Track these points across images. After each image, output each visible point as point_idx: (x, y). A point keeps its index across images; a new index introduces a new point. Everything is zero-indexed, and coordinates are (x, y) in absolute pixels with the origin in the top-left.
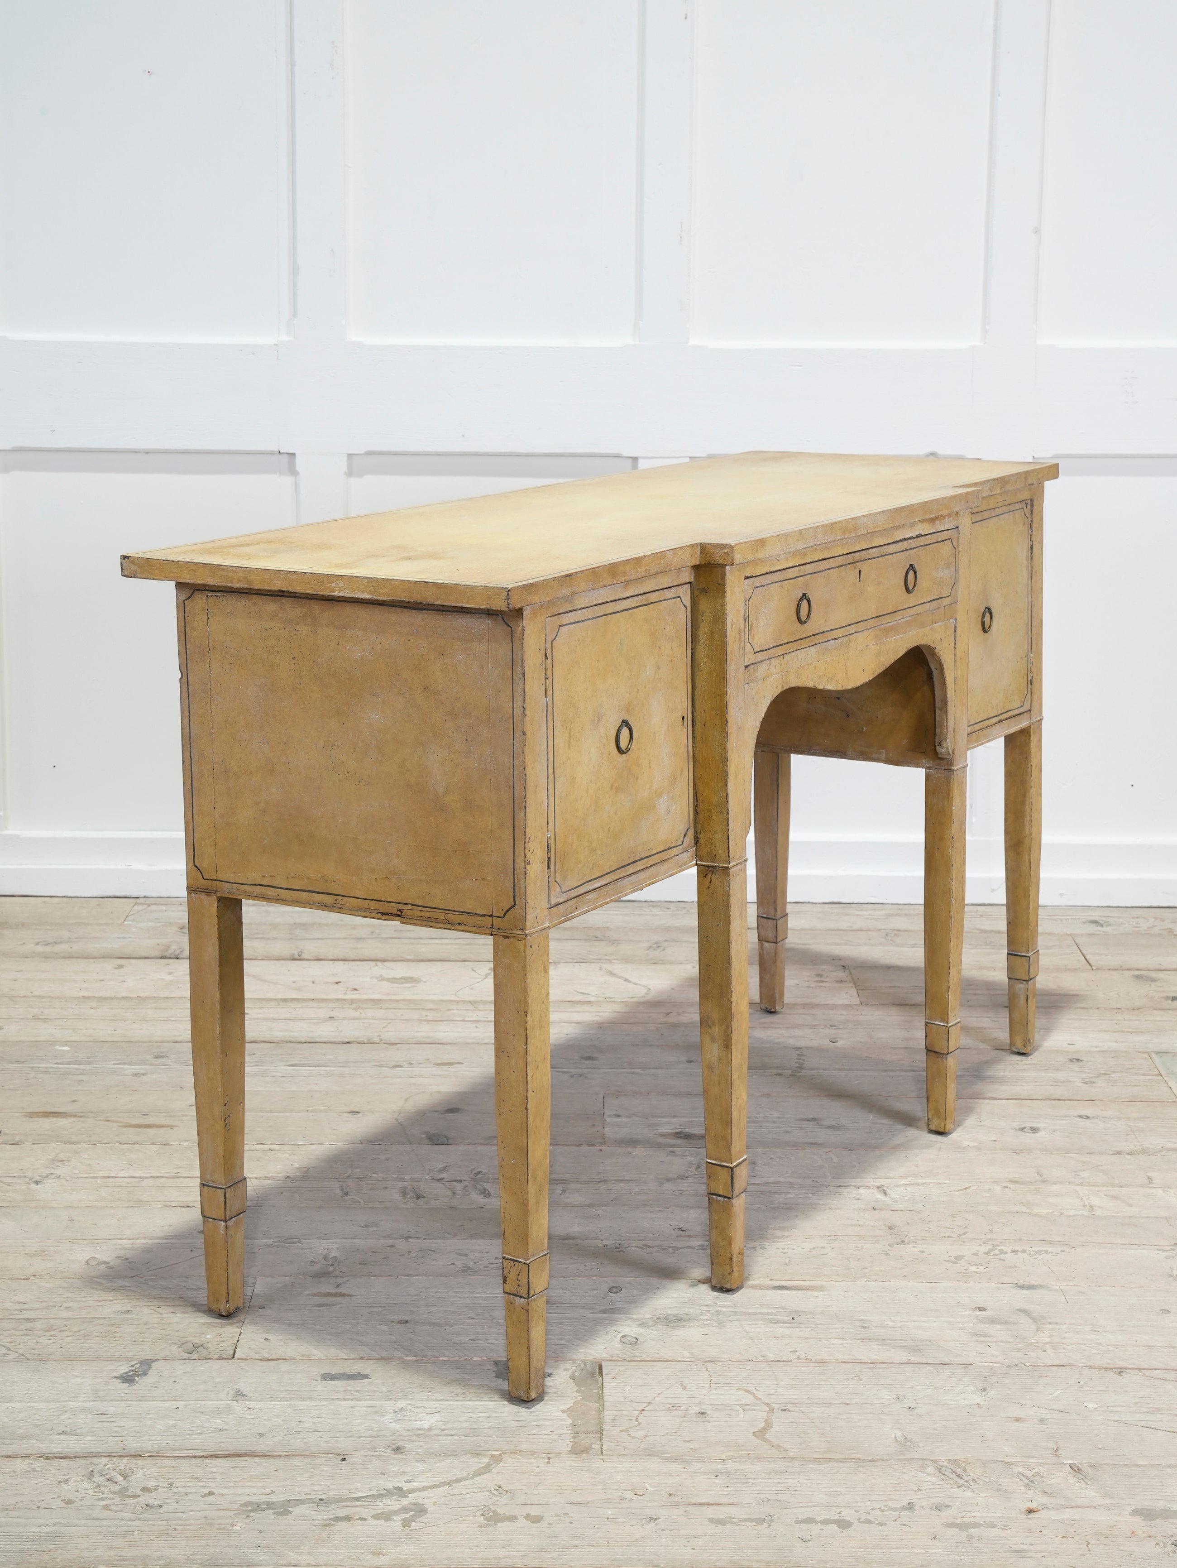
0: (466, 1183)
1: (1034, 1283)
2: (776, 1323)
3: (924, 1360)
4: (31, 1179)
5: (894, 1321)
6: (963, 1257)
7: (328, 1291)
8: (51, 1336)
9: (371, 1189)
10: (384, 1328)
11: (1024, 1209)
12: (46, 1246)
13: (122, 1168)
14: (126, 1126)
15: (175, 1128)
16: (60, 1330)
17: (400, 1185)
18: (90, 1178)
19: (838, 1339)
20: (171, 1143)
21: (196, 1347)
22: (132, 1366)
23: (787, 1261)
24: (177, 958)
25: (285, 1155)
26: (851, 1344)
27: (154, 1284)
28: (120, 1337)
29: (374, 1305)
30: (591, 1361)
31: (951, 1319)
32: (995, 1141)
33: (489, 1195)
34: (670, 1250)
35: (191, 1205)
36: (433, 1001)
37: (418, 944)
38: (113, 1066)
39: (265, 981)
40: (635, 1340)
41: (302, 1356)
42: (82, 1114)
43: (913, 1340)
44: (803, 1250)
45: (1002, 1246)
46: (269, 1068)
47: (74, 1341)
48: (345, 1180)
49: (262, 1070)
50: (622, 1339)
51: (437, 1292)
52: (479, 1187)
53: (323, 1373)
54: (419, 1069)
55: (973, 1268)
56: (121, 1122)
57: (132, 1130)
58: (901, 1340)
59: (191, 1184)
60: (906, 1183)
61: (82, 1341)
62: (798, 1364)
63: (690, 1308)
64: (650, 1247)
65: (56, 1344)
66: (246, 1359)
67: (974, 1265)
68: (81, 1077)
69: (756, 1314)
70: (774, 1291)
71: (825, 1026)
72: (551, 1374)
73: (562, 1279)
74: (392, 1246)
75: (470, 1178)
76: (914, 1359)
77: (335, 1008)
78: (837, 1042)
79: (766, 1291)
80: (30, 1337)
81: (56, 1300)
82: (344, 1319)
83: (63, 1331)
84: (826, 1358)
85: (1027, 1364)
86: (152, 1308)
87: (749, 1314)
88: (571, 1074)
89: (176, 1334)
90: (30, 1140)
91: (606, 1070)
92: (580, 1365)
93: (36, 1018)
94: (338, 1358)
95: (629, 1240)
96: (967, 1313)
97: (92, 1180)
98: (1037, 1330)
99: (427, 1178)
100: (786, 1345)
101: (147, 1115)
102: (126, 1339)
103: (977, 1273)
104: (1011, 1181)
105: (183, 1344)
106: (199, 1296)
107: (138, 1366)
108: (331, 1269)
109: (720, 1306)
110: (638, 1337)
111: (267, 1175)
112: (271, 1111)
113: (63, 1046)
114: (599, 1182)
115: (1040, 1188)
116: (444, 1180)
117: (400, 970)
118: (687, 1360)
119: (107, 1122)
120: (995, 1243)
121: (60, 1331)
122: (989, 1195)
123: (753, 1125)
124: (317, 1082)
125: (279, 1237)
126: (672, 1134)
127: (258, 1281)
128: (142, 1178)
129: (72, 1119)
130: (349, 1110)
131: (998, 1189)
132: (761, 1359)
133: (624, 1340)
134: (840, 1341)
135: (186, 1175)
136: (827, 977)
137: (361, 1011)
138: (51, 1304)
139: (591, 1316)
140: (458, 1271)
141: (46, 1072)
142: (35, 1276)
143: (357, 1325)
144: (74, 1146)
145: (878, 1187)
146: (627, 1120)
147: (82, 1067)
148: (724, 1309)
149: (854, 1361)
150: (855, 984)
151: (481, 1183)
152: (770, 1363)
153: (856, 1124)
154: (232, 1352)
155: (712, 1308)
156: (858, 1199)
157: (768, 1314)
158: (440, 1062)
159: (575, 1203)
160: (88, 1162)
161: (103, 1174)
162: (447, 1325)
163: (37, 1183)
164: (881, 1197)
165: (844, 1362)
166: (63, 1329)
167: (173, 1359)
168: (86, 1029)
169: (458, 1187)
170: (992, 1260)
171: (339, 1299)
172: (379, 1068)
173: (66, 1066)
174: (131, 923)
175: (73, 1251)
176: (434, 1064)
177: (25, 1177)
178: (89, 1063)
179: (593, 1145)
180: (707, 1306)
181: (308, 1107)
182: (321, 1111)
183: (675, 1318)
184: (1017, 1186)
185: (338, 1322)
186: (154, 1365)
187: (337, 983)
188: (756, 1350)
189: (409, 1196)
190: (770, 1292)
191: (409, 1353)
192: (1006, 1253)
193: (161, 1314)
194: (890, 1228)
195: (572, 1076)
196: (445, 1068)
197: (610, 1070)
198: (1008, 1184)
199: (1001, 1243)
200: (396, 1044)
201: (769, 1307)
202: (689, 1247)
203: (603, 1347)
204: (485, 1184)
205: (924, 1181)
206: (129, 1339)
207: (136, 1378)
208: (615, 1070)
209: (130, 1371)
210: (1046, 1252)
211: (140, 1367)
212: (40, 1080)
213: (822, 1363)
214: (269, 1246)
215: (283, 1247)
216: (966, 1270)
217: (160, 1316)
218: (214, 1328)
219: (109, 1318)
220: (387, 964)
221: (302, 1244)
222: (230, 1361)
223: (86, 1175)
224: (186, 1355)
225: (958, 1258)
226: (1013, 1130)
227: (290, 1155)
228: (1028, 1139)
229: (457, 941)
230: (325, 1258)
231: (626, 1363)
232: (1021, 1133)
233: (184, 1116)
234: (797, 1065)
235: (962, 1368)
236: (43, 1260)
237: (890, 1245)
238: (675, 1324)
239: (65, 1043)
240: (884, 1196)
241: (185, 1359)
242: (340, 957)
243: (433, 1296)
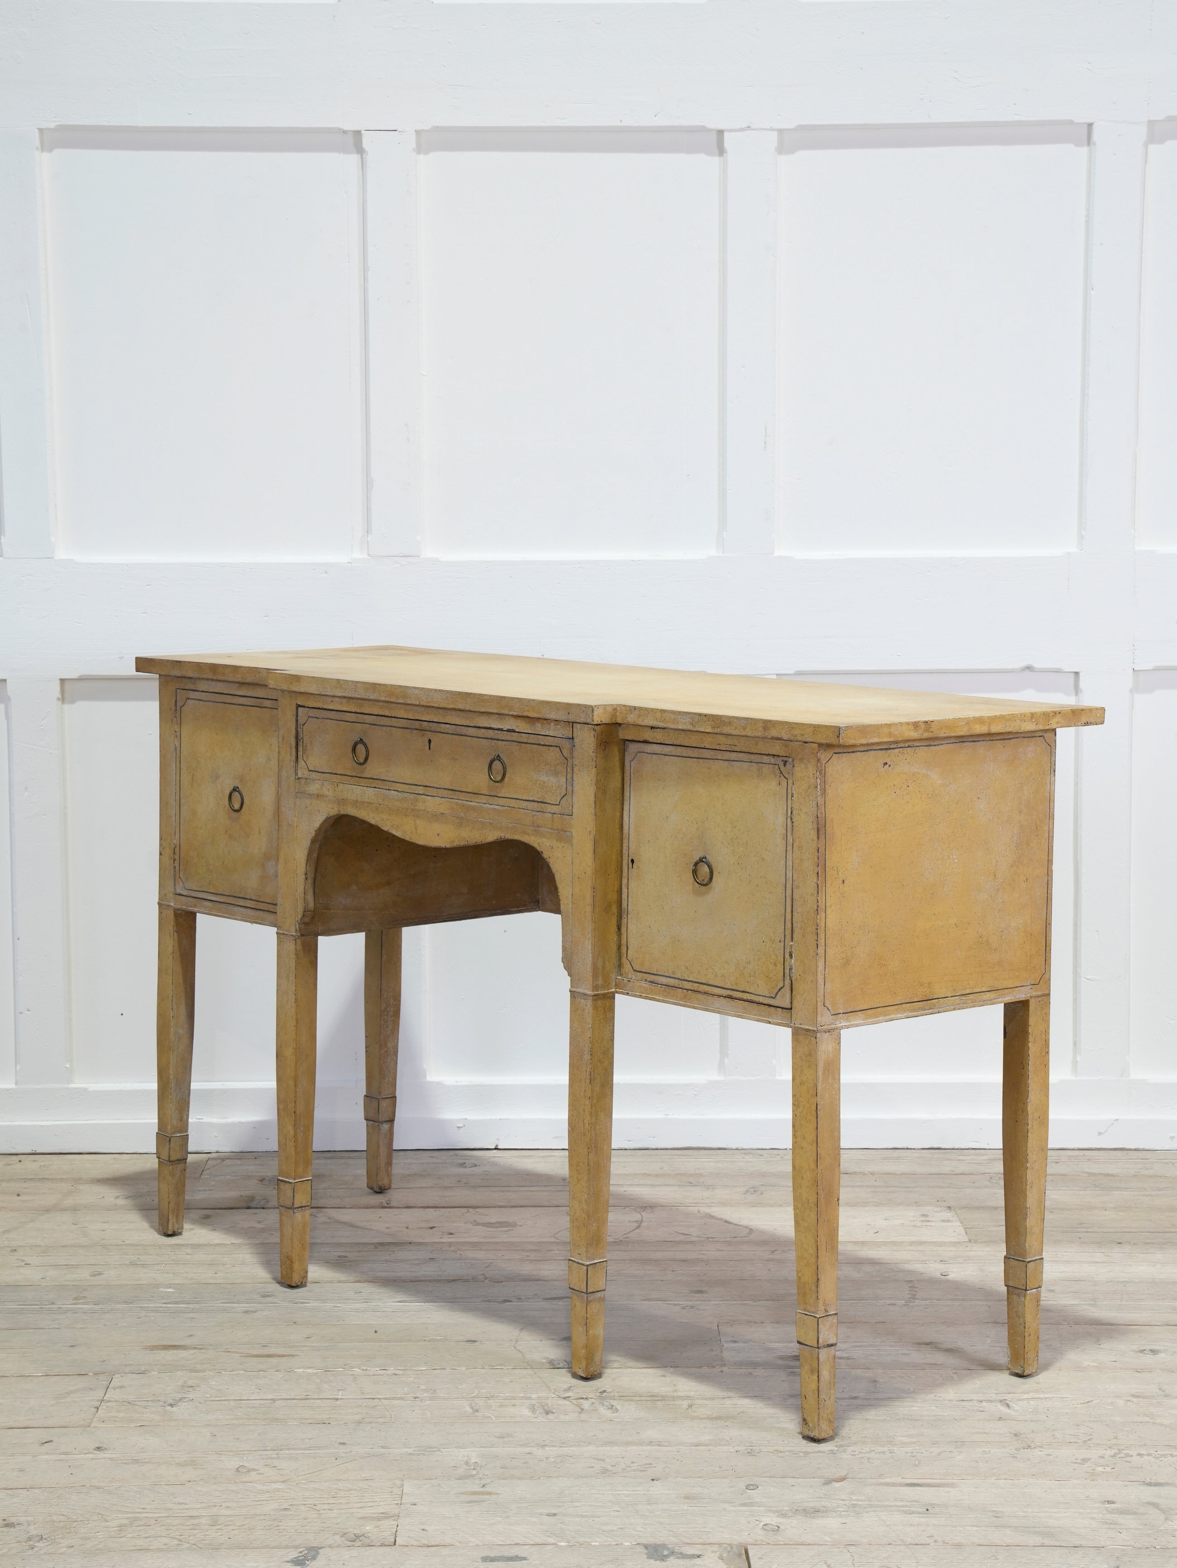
0: (593, 1400)
1: (1159, 1481)
2: (911, 1514)
3: (1057, 1544)
4: (165, 1403)
5: (1025, 1512)
6: (1090, 1459)
7: (474, 1490)
8: (218, 1529)
9: (501, 1406)
10: (535, 1520)
11: (1147, 1419)
12: (194, 1457)
13: (252, 1392)
14: (247, 1356)
15: (297, 1357)
16: (224, 1524)
17: (528, 1402)
18: (223, 1400)
19: (973, 1526)
20: (296, 1370)
21: (357, 1537)
22: (301, 1552)
23: (917, 1462)
24: (263, 1208)
25: (410, 1379)
26: (985, 1531)
27: (306, 1486)
28: (283, 1529)
29: (522, 1501)
30: (736, 1545)
31: (1082, 1511)
32: (1115, 1361)
33: (617, 1410)
34: (802, 1454)
35: (326, 1422)
36: (532, 1243)
37: (508, 1191)
38: (222, 1304)
39: (358, 1227)
40: (777, 1528)
41: (460, 1543)
42: (201, 1347)
43: (1045, 1527)
44: (931, 1454)
45: (1127, 1450)
46: (378, 1304)
47: (240, 1533)
48: (472, 1399)
49: (372, 1307)
50: (764, 1527)
51: (580, 1490)
52: (605, 1403)
53: (483, 1556)
54: (528, 1303)
55: (1100, 1469)
56: (241, 1353)
57: (255, 1359)
58: (1034, 1527)
59: (323, 1405)
60: (1027, 1397)
61: (248, 1533)
62: (936, 1547)
63: (827, 1501)
64: (781, 1452)
65: (223, 1536)
66: (407, 1546)
67: (1101, 1466)
68: (192, 1315)
69: (890, 1506)
70: (906, 1488)
71: (936, 1261)
72: (700, 1555)
73: (699, 1479)
74: (530, 1453)
75: (596, 1396)
76: (1047, 1542)
77: (434, 1250)
78: (948, 1275)
79: (899, 1488)
80: (198, 1531)
81: (214, 1501)
82: (494, 1512)
83: (228, 1525)
84: (963, 1541)
85: (1157, 1547)
86: (309, 1506)
87: (884, 1506)
88: (682, 1306)
89: (337, 1526)
90: (156, 1370)
91: (718, 1302)
92: (726, 1548)
93: (133, 1264)
94: (494, 1544)
95: (759, 1446)
96: (1097, 1505)
97: (226, 1402)
98: (1166, 1520)
99: (554, 1396)
100: (923, 1531)
101: (267, 1346)
102: (289, 1531)
103: (1104, 1472)
104: (1133, 1396)
105: (345, 1534)
106: (351, 1495)
107: (306, 1552)
108: (474, 1472)
109: (855, 1500)
110: (779, 1525)
111: (396, 1396)
112: (388, 1341)
113: (167, 1288)
114: (724, 1398)
115: (1162, 1402)
116: (571, 1398)
117: (494, 1216)
118: (828, 1544)
119: (227, 1353)
120: (1120, 1448)
121: (225, 1526)
122: (1112, 1407)
123: (871, 1349)
124: (429, 1316)
125: (418, 1446)
126: (790, 1357)
127: (406, 1484)
128: (274, 1400)
129: (192, 1352)
130: (466, 1340)
131: (1121, 1403)
132: (900, 1542)
133: (765, 1527)
134: (975, 1528)
135: (316, 1397)
136: (933, 1216)
137: (461, 1252)
138: (211, 1504)
139: (731, 1508)
140: (597, 1473)
141: (157, 1311)
142: (190, 1481)
143: (508, 1517)
144: (201, 1374)
145: (1001, 1401)
146: (743, 1345)
147: (191, 1306)
148: (859, 1503)
149: (990, 1544)
150: (962, 1223)
151: (608, 1400)
152: (908, 1546)
153: (974, 1347)
154: (393, 1540)
155: (848, 1502)
156: (982, 1411)
157: (903, 1506)
158: (548, 1297)
159: (702, 1416)
160: (218, 1388)
161: (234, 1397)
162: (594, 1517)
163: (172, 1405)
164: (1004, 1409)
165: (980, 1545)
166: (227, 1524)
167: (338, 1546)
168: (187, 1273)
169: (586, 1404)
170: (1119, 1462)
171: (487, 1497)
172: (488, 1303)
173: (174, 1305)
174: (208, 1176)
175: (222, 1461)
176: (543, 1299)
177: (159, 1401)
178: (198, 1303)
179: (713, 1367)
180: (843, 1500)
181: (425, 1337)
182: (438, 1340)
183: (813, 1510)
184: (1140, 1399)
185: (489, 1515)
186: (320, 1551)
187: (432, 1228)
188: (894, 1535)
189: (538, 1412)
190: (902, 1488)
191: (562, 1540)
192: (1131, 1456)
193: (318, 1511)
194: (1016, 1435)
195: (684, 1308)
196: (554, 1302)
197: (721, 1302)
198: (1130, 1398)
199: (1126, 1447)
200: (502, 1282)
201: (902, 1501)
202: (819, 1452)
203: (746, 1534)
204: (611, 1401)
205: (1047, 1396)
206: (293, 1531)
207: (307, 1562)
208: (726, 1302)
209: (299, 1557)
210: (1172, 1455)
211: (308, 1553)
212: (152, 1318)
213: (959, 1546)
214: (410, 1454)
215: (424, 1455)
216: (1093, 1470)
217: (318, 1512)
218: (372, 1522)
219: (269, 1514)
220: (479, 1210)
221: (442, 1452)
222: (393, 1548)
223: (218, 1399)
224: (349, 1543)
225: (1085, 1460)
226: (1133, 1352)
227: (415, 1379)
228: (1149, 1359)
229: (547, 1188)
230: (467, 1463)
231: (771, 1546)
232: (1142, 1354)
233: (303, 1346)
234: (910, 1296)
235: (1095, 1550)
236: (195, 1469)
237: (1017, 1449)
238: (813, 1515)
239: (169, 1286)
240: (1008, 1409)
241: (349, 1546)
242: (431, 1205)
243: (577, 1494)
